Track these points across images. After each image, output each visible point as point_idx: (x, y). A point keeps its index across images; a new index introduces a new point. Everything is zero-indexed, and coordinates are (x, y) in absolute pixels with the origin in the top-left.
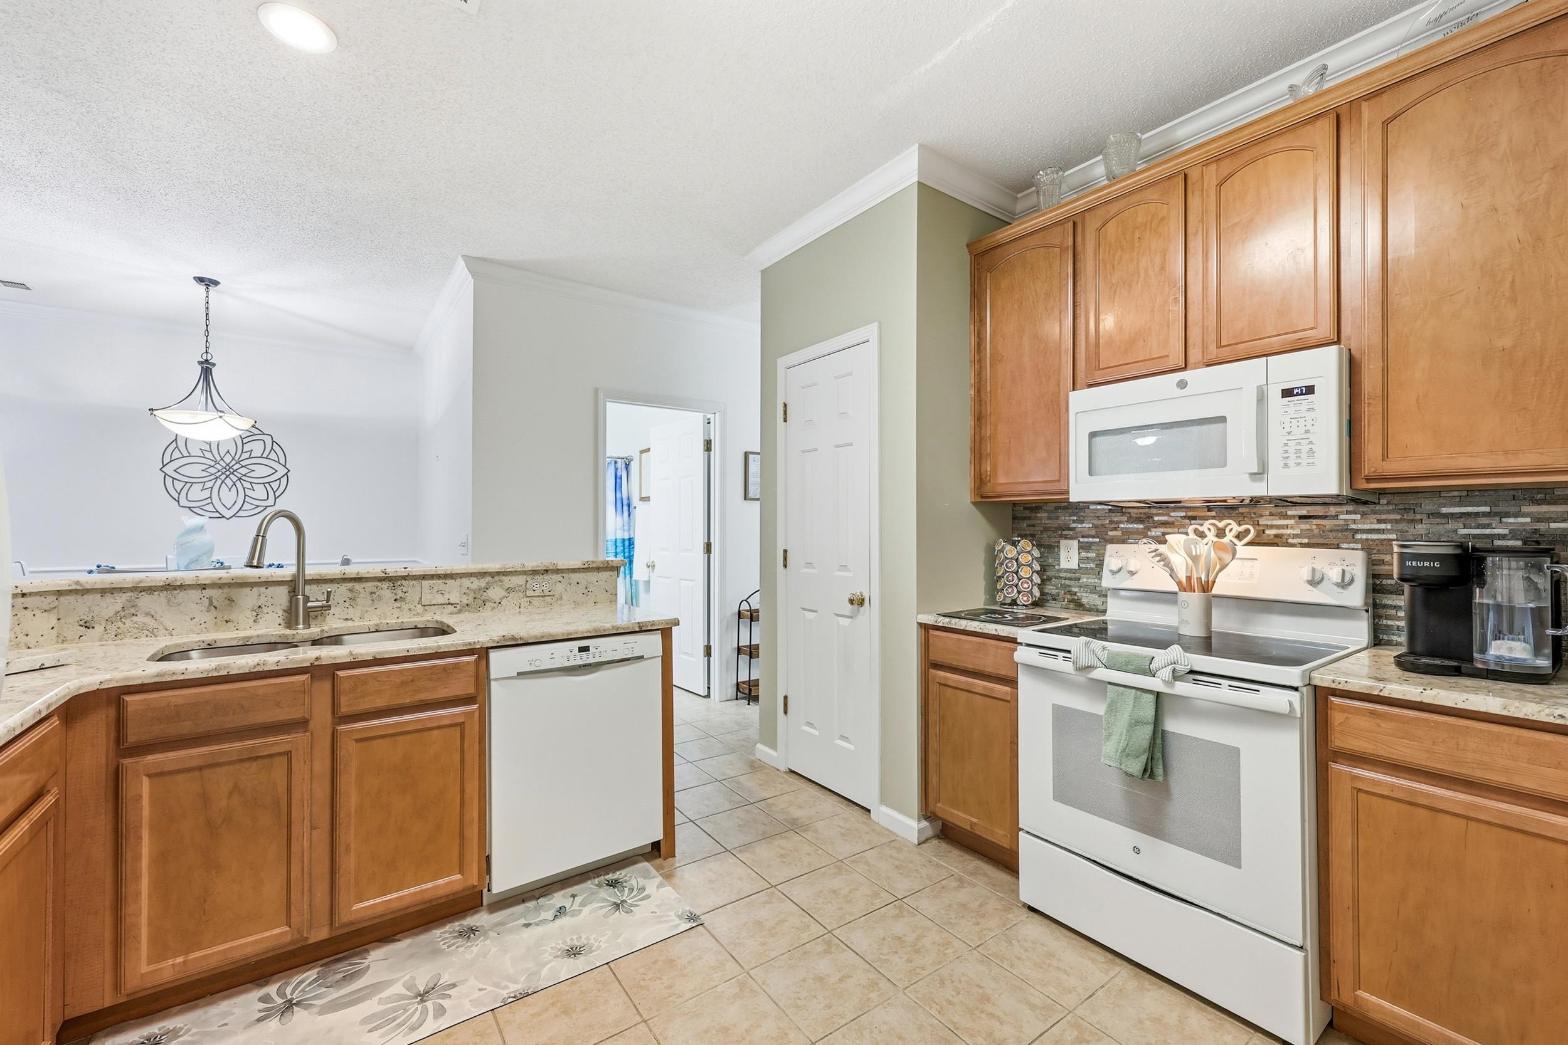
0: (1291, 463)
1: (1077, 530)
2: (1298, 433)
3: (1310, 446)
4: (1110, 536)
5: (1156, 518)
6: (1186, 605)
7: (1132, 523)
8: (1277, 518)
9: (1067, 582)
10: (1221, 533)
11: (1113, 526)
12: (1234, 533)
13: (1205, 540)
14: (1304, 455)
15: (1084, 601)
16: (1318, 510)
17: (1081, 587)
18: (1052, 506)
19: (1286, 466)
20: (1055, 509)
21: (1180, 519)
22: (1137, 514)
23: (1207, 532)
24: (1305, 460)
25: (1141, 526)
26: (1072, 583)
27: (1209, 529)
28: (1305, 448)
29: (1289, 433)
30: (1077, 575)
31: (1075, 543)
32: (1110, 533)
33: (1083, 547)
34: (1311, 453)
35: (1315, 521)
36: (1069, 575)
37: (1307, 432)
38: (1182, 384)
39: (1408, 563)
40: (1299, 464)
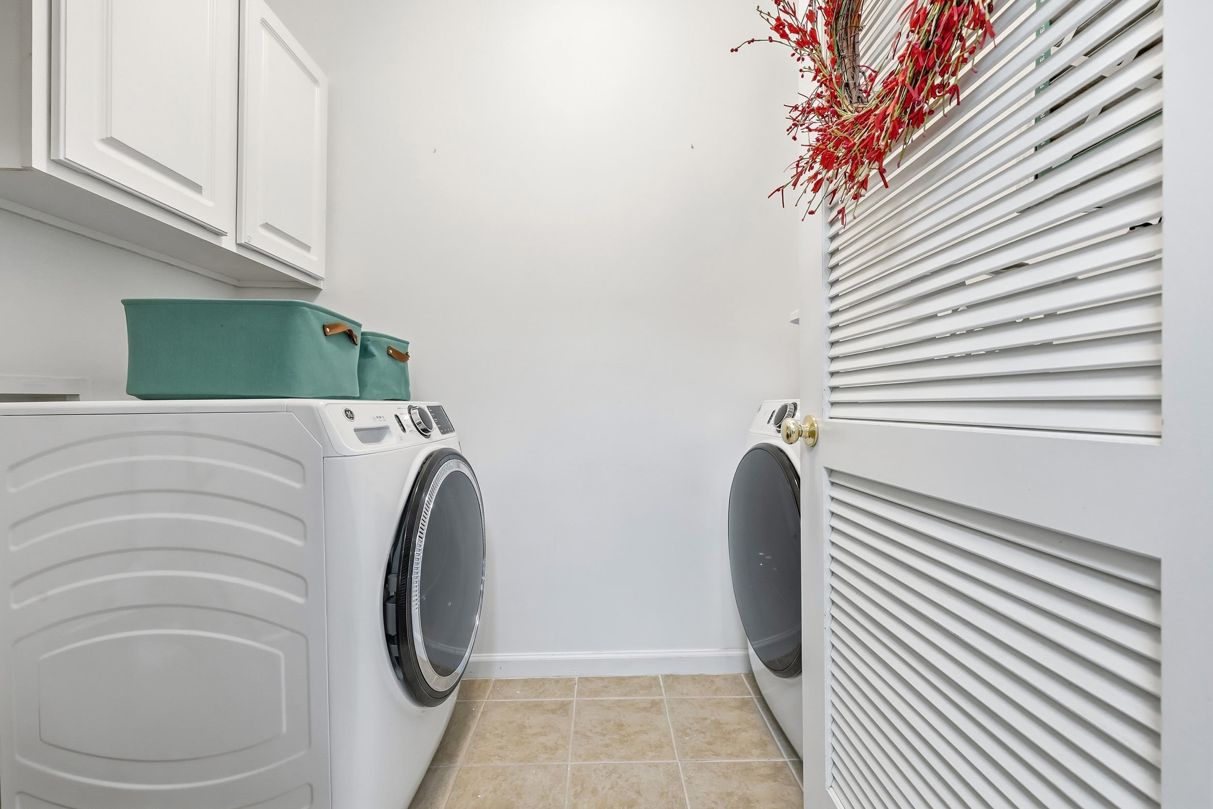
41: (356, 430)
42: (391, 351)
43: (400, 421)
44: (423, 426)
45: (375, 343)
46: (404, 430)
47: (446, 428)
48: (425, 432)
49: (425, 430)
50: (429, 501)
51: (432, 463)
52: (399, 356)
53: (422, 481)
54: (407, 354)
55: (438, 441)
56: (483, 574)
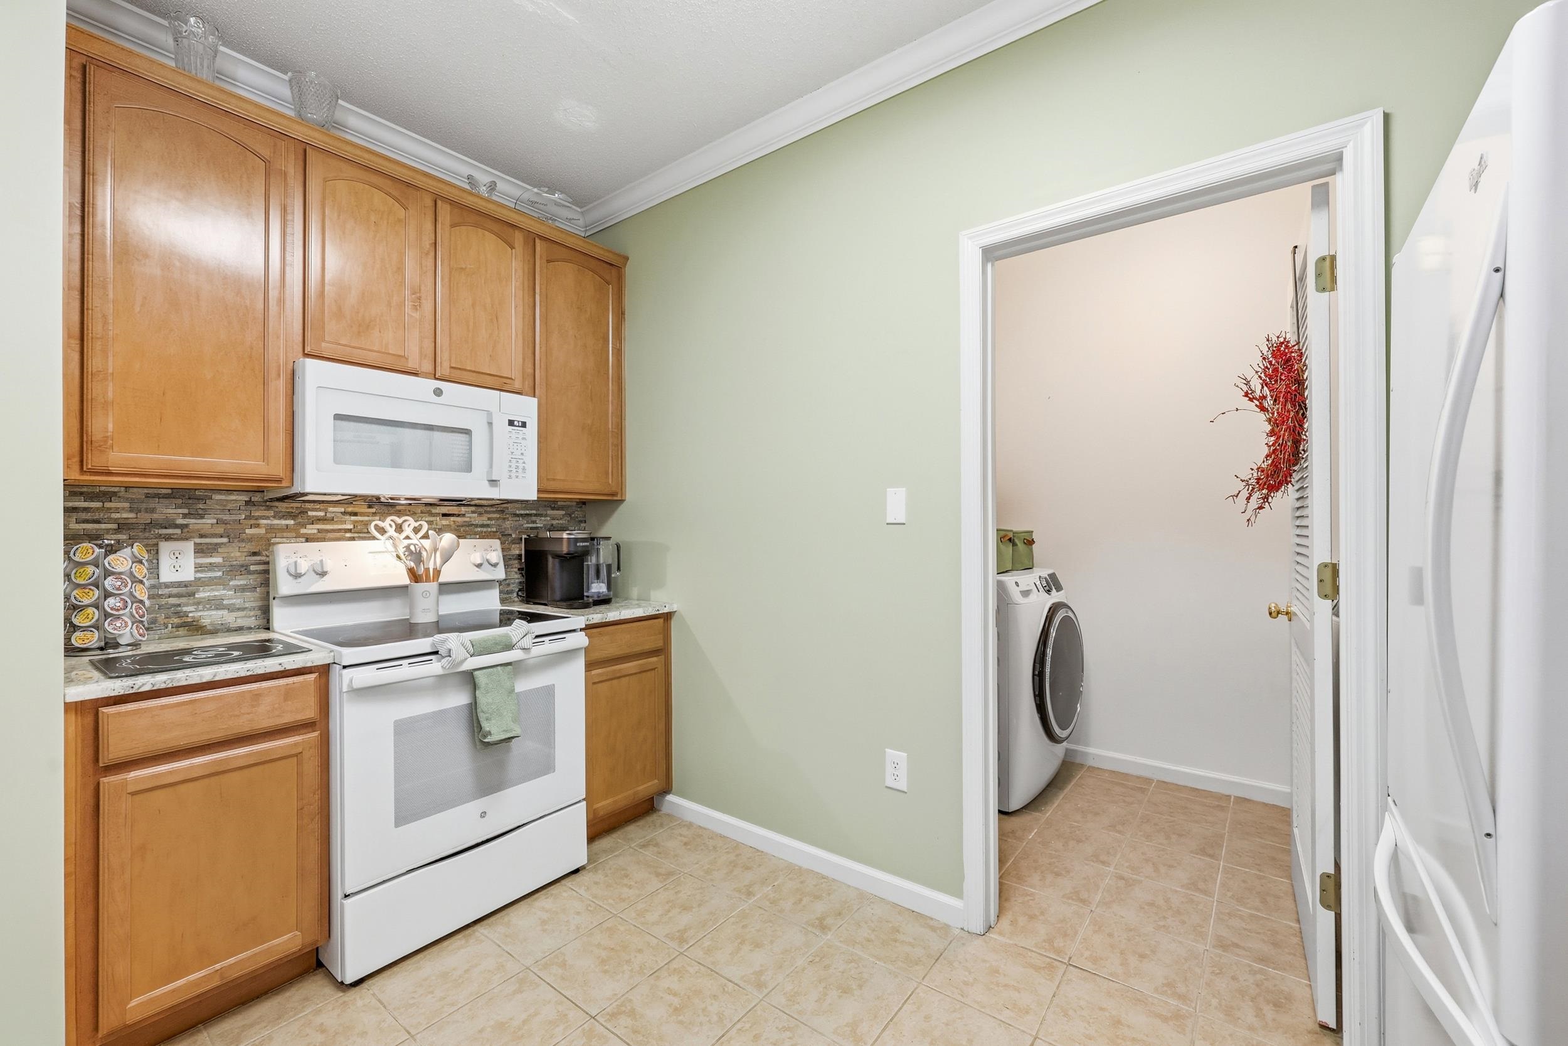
0: (513, 475)
1: (191, 527)
2: (517, 454)
3: (524, 465)
4: (247, 535)
5: (310, 513)
6: (428, 594)
7: (280, 518)
8: (427, 515)
9: (172, 601)
10: (399, 528)
11: (252, 522)
12: (412, 527)
13: (387, 535)
14: (520, 470)
15: (206, 622)
16: (454, 510)
17: (198, 603)
18: (139, 494)
19: (510, 477)
20: (146, 497)
21: (340, 515)
22: (287, 508)
23: (388, 528)
24: (520, 475)
25: (292, 522)
26: (183, 600)
27: (391, 525)
28: (521, 466)
29: (512, 453)
30: (190, 589)
31: (189, 546)
32: (247, 531)
33: (200, 550)
34: (524, 469)
35: (452, 519)
36: (175, 591)
37: (522, 454)
38: (438, 392)
39: (578, 544)
40: (517, 477)
41: (1020, 591)
42: (1025, 541)
43: (1036, 585)
44: (1047, 588)
45: (1019, 538)
46: (1039, 591)
47: (1059, 588)
48: (1049, 592)
49: (1049, 591)
50: (1053, 633)
51: (1054, 610)
52: (1030, 543)
53: (1049, 619)
54: (1033, 540)
55: (1056, 597)
56: (1082, 681)
